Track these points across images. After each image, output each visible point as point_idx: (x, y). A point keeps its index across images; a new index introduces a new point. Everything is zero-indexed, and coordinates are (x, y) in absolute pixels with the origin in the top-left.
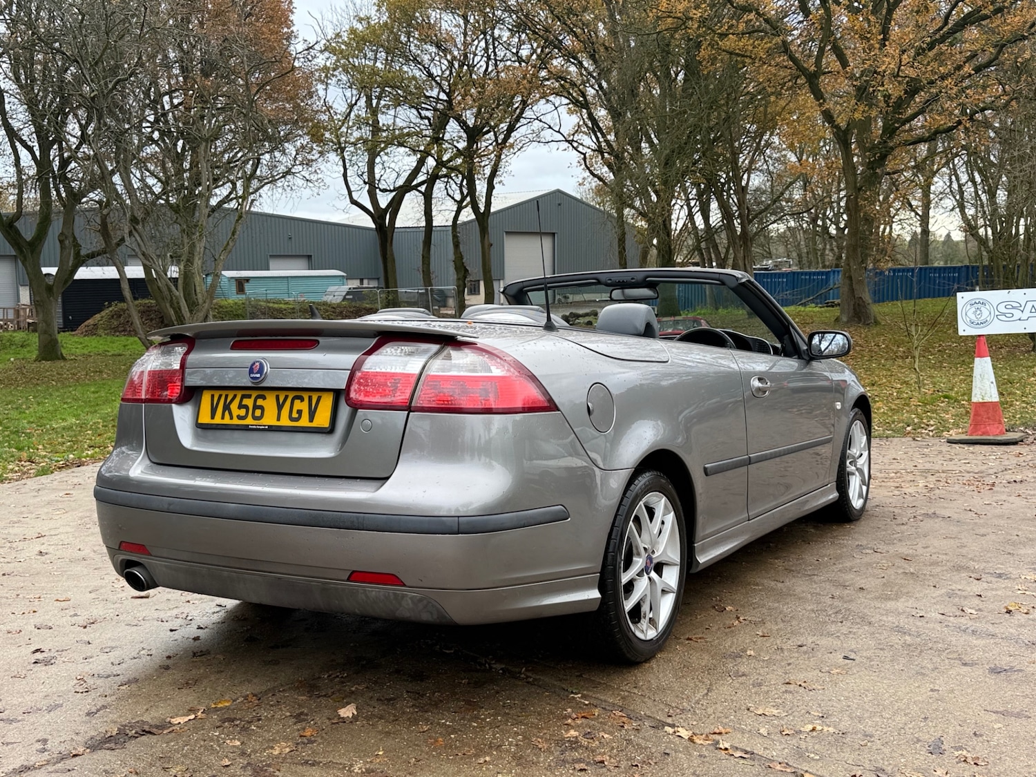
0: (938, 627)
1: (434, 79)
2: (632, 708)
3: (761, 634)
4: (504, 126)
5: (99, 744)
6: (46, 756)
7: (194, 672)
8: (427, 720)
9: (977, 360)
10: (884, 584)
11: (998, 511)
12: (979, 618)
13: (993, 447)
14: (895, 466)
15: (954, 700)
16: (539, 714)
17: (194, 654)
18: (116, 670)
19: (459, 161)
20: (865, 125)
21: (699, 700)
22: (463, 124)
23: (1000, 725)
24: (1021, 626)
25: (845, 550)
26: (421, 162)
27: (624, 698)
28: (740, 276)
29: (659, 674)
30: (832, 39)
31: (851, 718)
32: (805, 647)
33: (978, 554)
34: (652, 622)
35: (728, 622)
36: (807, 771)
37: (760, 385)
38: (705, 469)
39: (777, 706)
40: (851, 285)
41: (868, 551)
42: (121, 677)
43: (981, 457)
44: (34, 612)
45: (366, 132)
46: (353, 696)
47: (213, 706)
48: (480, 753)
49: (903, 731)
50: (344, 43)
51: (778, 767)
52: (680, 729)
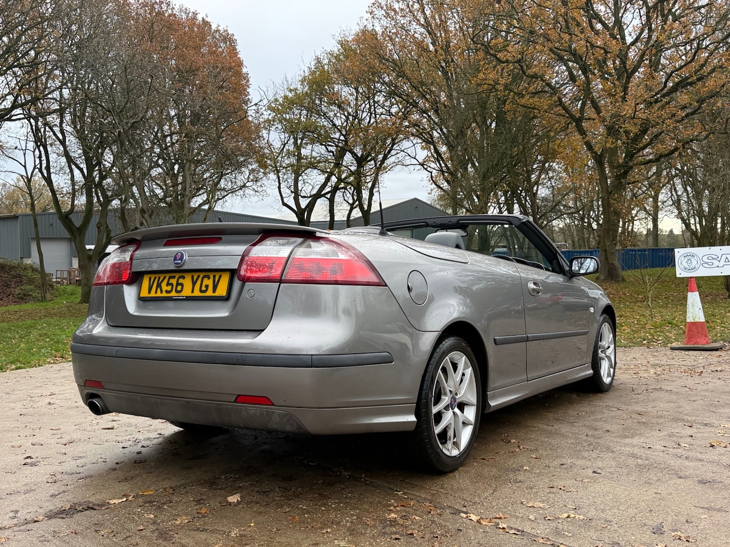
0: (661, 454)
1: (336, 127)
2: (438, 501)
3: (534, 456)
4: (381, 157)
5: (55, 515)
6: (15, 521)
7: (132, 472)
8: (290, 505)
9: (689, 294)
10: (624, 428)
11: (705, 387)
12: (691, 449)
13: (702, 352)
14: (635, 362)
15: (672, 500)
16: (371, 503)
17: (135, 462)
18: (80, 470)
19: (352, 178)
20: (613, 152)
21: (487, 497)
22: (354, 154)
23: (706, 516)
24: (721, 455)
25: (597, 408)
26: (328, 180)
27: (433, 495)
28: (522, 218)
29: (460, 480)
30: (591, 96)
31: (596, 510)
32: (566, 466)
33: (690, 411)
34: (456, 444)
35: (511, 449)
36: (562, 544)
37: (535, 287)
38: (495, 340)
39: (543, 502)
40: (606, 255)
41: (613, 409)
42: (81, 474)
43: (693, 358)
44: (34, 435)
45: (293, 160)
46: (240, 490)
47: (141, 494)
48: (324, 526)
49: (634, 519)
50: (280, 104)
51: (541, 541)
52: (471, 515)
